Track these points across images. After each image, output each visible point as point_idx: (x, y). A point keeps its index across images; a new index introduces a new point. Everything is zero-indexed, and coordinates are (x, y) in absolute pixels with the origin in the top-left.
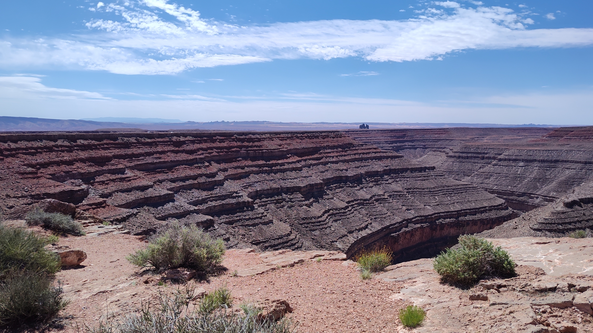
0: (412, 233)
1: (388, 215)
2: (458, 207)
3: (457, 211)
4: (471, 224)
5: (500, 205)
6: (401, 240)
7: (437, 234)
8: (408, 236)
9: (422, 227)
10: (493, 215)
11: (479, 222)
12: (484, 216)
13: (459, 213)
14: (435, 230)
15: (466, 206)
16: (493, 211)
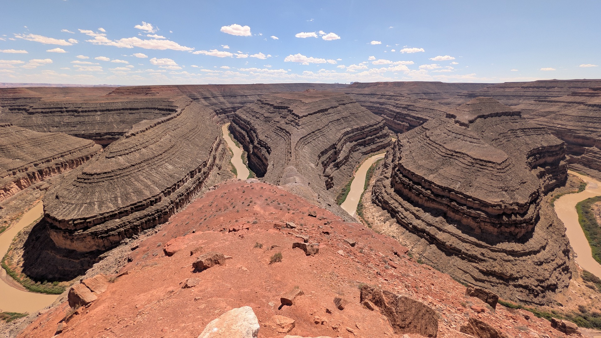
2: (51, 154)
5: (89, 144)
10: (84, 153)
15: (60, 151)
16: (84, 150)
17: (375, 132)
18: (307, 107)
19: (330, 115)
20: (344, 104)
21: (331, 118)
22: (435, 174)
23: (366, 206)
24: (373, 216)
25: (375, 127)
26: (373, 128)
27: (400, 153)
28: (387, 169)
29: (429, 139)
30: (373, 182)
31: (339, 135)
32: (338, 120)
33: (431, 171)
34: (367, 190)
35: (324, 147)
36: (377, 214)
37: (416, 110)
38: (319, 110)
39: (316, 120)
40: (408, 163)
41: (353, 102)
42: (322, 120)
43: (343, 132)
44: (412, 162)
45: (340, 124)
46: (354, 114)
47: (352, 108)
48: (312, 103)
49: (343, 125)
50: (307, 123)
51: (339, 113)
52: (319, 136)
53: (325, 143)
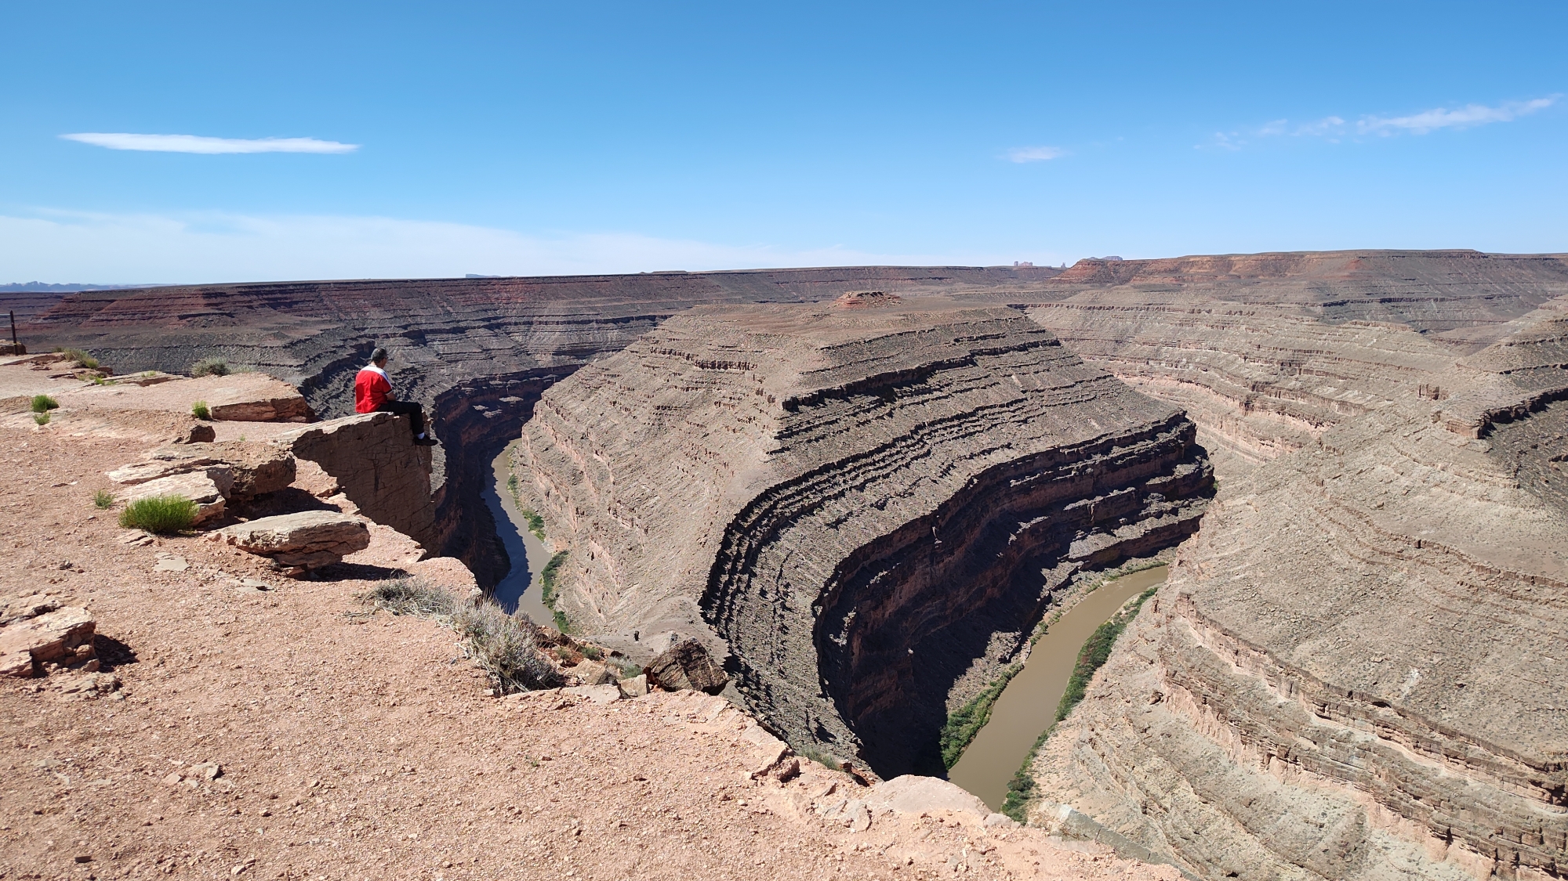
17: (1136, 470)
18: (819, 366)
19: (927, 396)
20: (994, 352)
21: (927, 412)
25: (1140, 447)
26: (1126, 450)
31: (957, 481)
32: (958, 417)
33: (1307, 627)
34: (1067, 721)
35: (875, 529)
37: (1340, 370)
38: (872, 374)
39: (854, 415)
40: (1219, 594)
41: (1041, 342)
42: (882, 418)
43: (978, 466)
44: (1236, 591)
45: (971, 434)
46: (1040, 391)
47: (1033, 369)
48: (846, 349)
49: (984, 440)
50: (810, 429)
51: (971, 389)
52: (861, 480)
53: (886, 513)
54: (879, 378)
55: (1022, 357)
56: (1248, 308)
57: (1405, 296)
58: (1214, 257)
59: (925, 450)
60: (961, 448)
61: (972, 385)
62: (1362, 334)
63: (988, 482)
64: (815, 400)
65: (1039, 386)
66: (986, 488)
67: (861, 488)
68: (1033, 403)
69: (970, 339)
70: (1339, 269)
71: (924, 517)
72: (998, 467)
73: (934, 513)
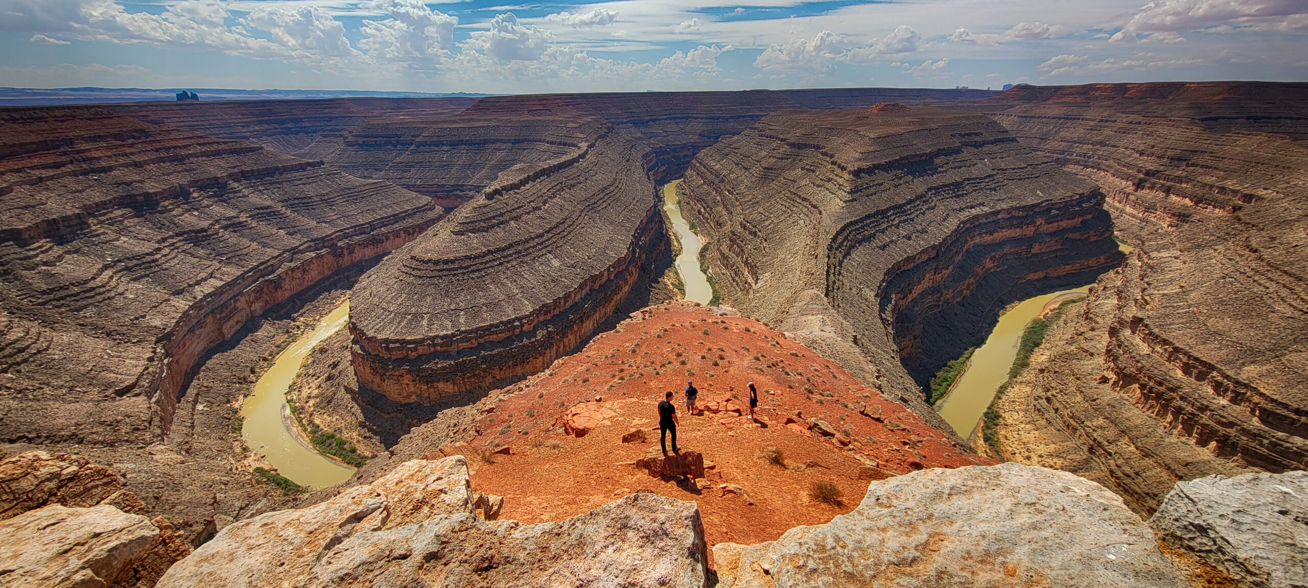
0: (304, 268)
1: (251, 248)
2: (369, 218)
3: (369, 223)
4: (391, 237)
5: (426, 205)
6: (287, 282)
7: (346, 260)
8: (298, 274)
9: (318, 257)
10: (418, 220)
11: (402, 233)
12: (409, 222)
13: (372, 226)
14: (341, 255)
15: (382, 213)
16: (417, 215)
18: (871, 149)
19: (935, 170)
20: (976, 145)
21: (934, 181)
22: (1268, 367)
23: (1010, 421)
24: (1028, 450)
27: (1144, 290)
28: (1093, 329)
29: (1260, 258)
30: (1040, 357)
31: (953, 223)
32: (953, 184)
33: (1252, 355)
34: (1019, 379)
35: (906, 252)
36: (1042, 449)
37: (1222, 166)
38: (904, 154)
39: (893, 180)
40: (1169, 321)
41: (1005, 139)
42: (908, 182)
43: (965, 215)
44: (1184, 320)
45: (962, 195)
46: (1003, 170)
47: (999, 155)
48: (888, 139)
49: (968, 199)
50: (867, 188)
51: (960, 167)
52: (896, 221)
53: (911, 242)
54: (907, 158)
55: (994, 148)
56: (1146, 120)
57: (1266, 115)
58: (1115, 84)
59: (933, 204)
60: (954, 204)
61: (962, 164)
62: (1243, 141)
63: (968, 225)
64: (870, 171)
65: (1003, 166)
66: (967, 229)
67: (897, 226)
68: (999, 177)
69: (960, 135)
70: (1214, 95)
71: (934, 247)
72: (976, 217)
73: (940, 244)
